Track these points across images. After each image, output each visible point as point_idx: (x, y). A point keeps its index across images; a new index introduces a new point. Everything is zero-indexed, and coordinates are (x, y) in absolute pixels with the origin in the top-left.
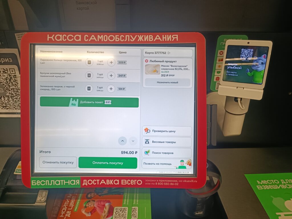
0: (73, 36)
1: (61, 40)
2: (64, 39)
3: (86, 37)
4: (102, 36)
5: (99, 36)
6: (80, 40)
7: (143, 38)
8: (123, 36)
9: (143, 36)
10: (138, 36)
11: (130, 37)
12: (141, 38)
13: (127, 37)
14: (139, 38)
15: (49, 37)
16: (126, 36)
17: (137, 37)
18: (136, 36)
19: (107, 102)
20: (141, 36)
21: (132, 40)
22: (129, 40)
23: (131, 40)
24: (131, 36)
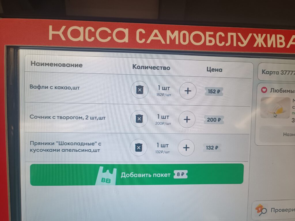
0: (109, 31)
1: (82, 40)
2: (90, 38)
3: (141, 32)
4: (176, 33)
5: (169, 33)
6: (126, 40)
7: (265, 40)
8: (223, 35)
9: (264, 35)
10: (255, 35)
11: (238, 37)
12: (259, 40)
13: (232, 36)
14: (256, 40)
15: (53, 30)
16: (229, 34)
17: (253, 36)
18: (250, 35)
19: (178, 174)
20: (260, 35)
21: (242, 43)
22: (235, 45)
23: (239, 43)
24: (239, 34)
